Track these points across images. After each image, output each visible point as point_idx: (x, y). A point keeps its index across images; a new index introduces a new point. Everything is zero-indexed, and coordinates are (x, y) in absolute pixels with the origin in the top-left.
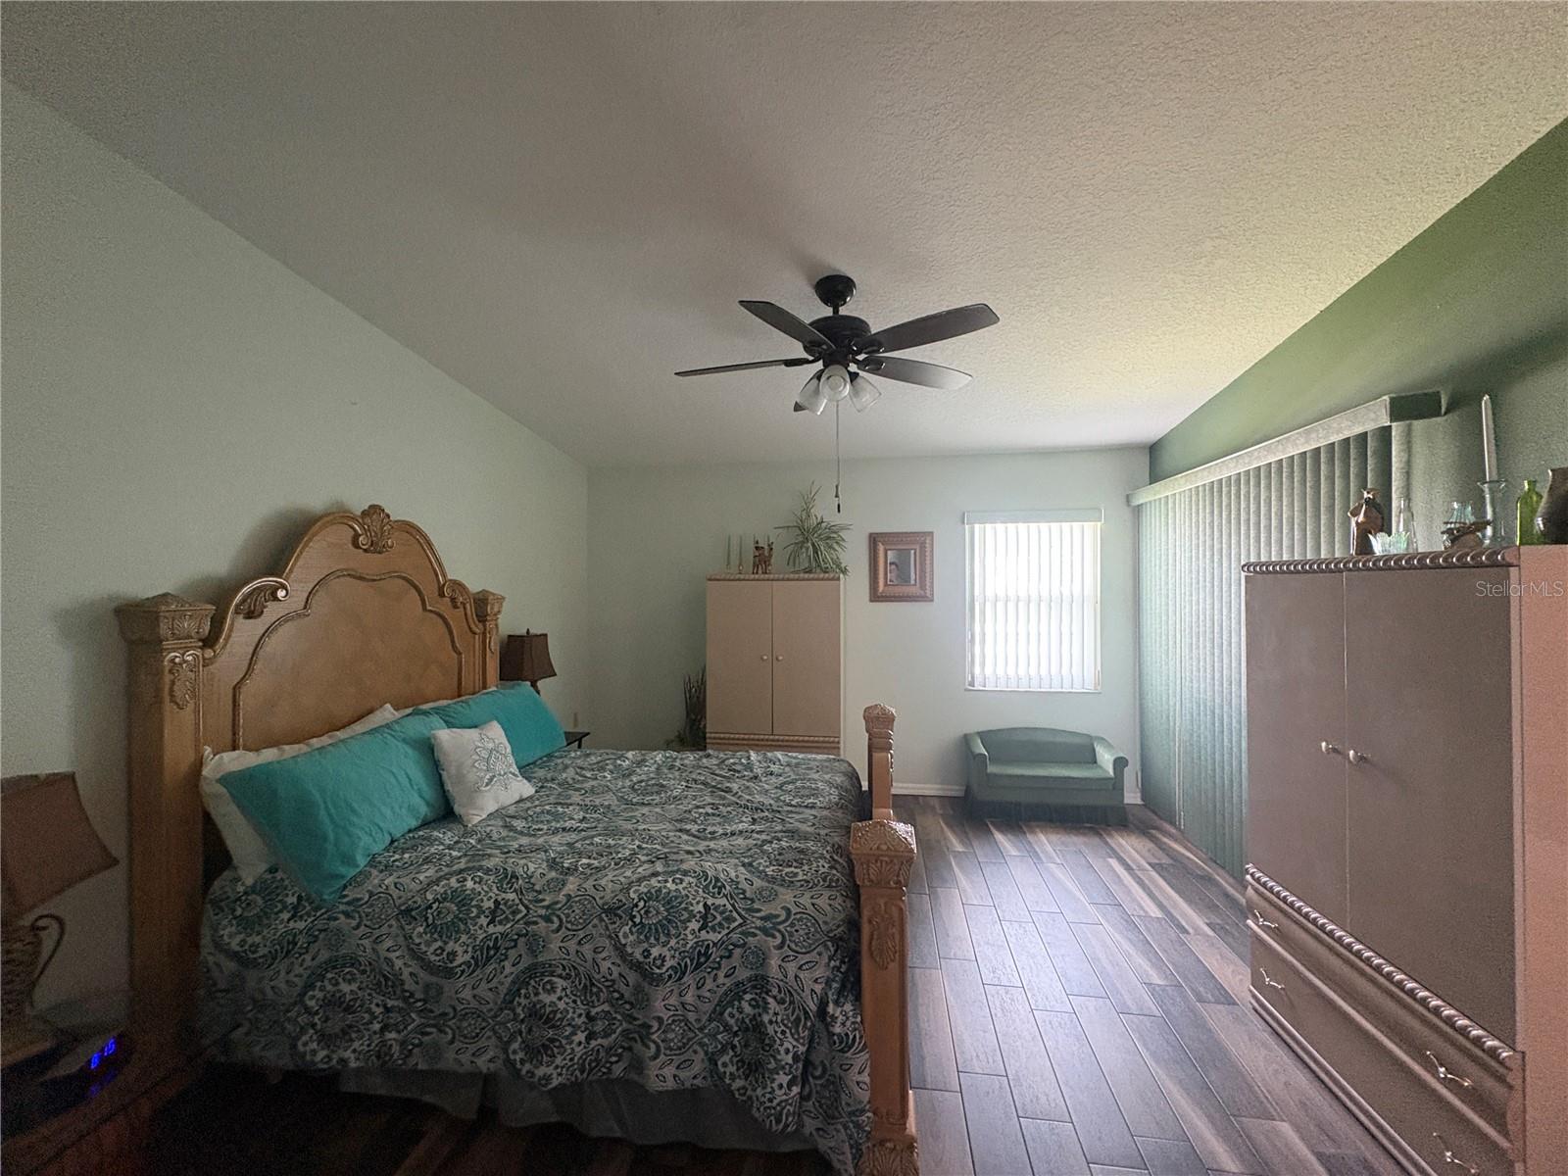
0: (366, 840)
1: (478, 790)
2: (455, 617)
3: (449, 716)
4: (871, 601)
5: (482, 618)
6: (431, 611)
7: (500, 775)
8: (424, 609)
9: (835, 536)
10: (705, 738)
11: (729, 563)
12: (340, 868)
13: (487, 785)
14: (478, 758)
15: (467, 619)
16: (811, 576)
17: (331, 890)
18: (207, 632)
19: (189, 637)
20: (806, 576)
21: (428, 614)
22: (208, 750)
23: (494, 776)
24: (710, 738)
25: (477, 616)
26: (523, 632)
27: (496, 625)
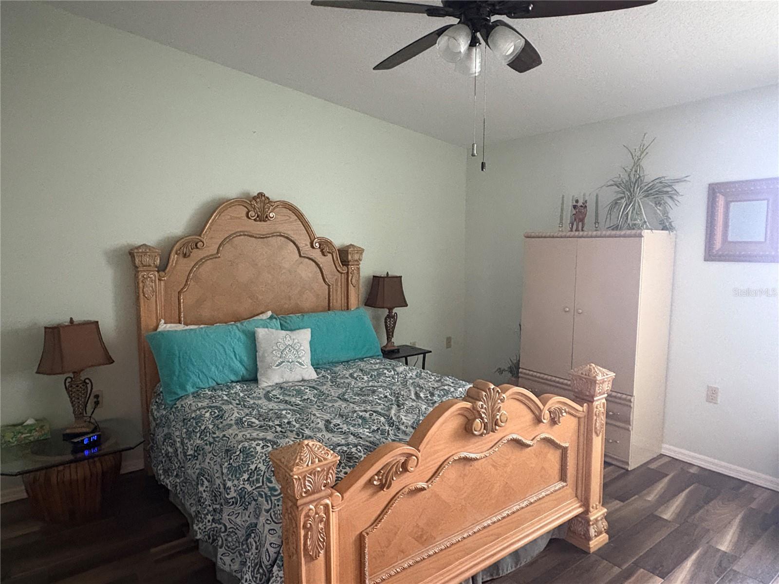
0: (194, 378)
1: (270, 367)
2: (327, 262)
3: (286, 322)
4: (706, 259)
5: (345, 262)
6: (304, 257)
7: (288, 362)
8: (300, 256)
9: (669, 189)
10: (518, 372)
11: (561, 222)
12: (179, 390)
13: (277, 366)
14: (277, 348)
15: (335, 264)
16: (618, 232)
17: (171, 399)
18: (158, 264)
19: (150, 266)
20: (614, 232)
21: (303, 259)
22: (163, 321)
23: (284, 362)
24: (521, 373)
25: (341, 262)
26: (384, 274)
27: (359, 269)
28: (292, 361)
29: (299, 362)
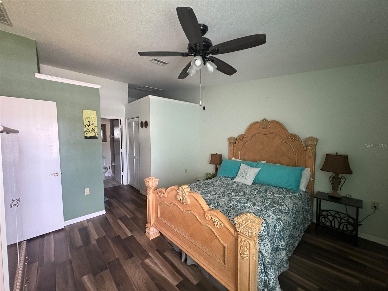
2: (295, 144)
6: (284, 142)
8: (281, 141)
15: (299, 146)
22: (234, 157)
26: (334, 154)
28: (243, 177)
29: (245, 178)
